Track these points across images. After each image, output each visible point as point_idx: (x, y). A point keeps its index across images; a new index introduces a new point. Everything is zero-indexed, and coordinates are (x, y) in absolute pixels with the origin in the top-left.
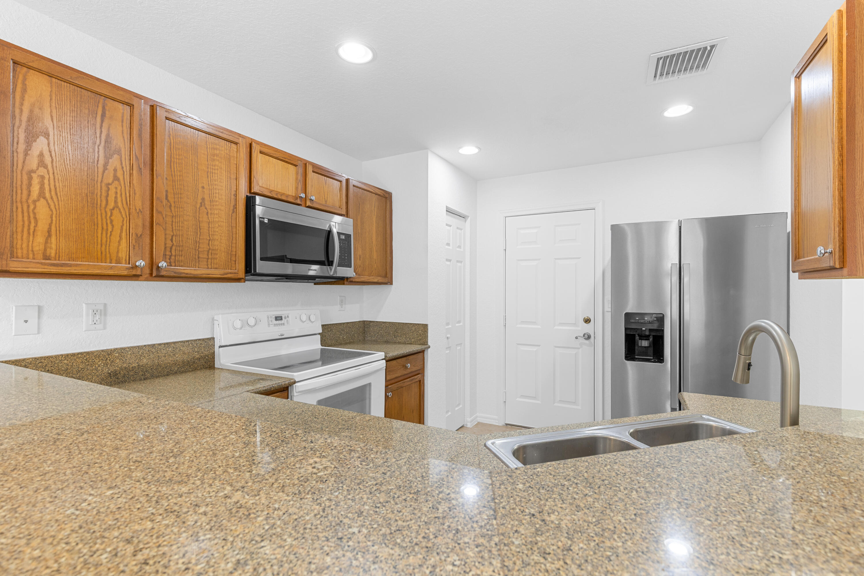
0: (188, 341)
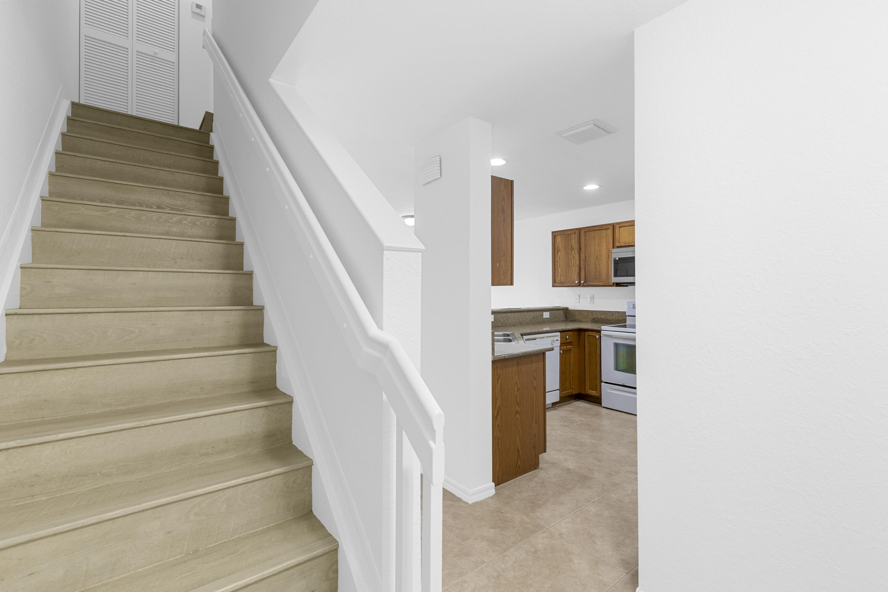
0: (617, 312)
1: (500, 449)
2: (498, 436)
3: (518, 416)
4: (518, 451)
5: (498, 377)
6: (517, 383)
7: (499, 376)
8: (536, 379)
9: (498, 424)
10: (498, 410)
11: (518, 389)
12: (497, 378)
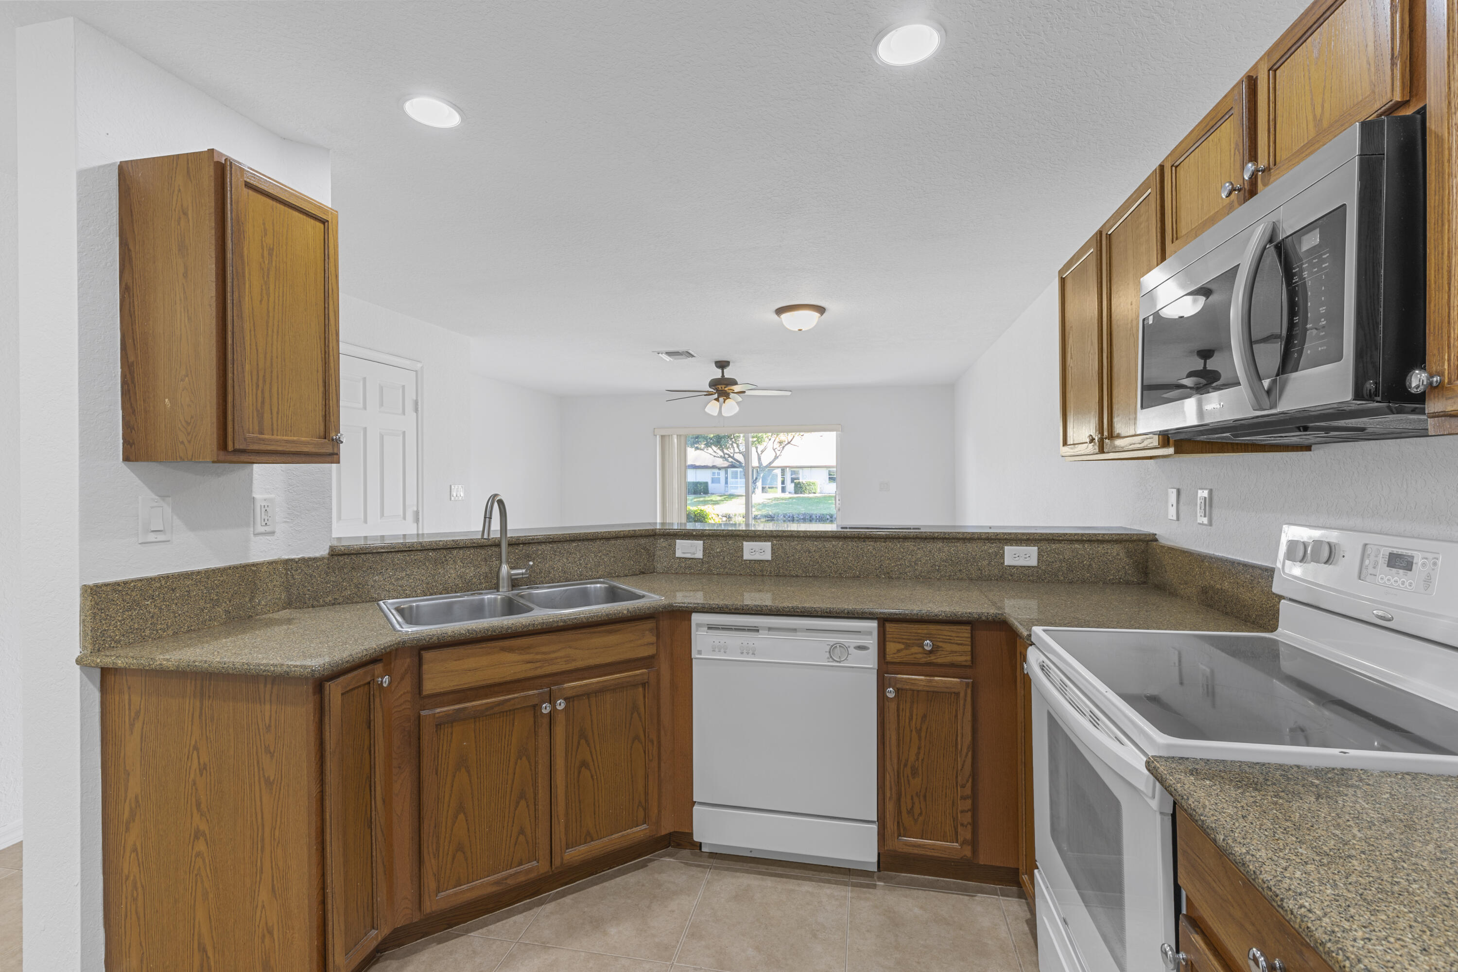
1: (142, 915)
2: (135, 876)
3: (201, 846)
4: (203, 950)
5: (133, 714)
6: (196, 748)
7: (138, 713)
8: (272, 757)
9: (135, 845)
10: (133, 806)
11: (203, 769)
12: (130, 715)
